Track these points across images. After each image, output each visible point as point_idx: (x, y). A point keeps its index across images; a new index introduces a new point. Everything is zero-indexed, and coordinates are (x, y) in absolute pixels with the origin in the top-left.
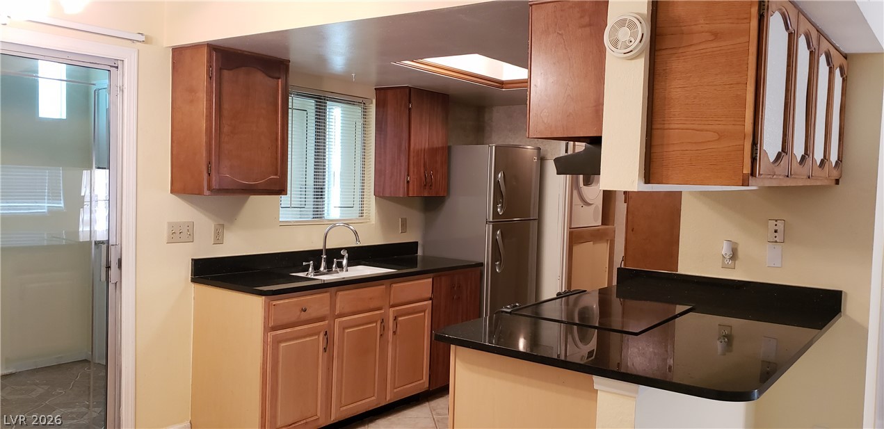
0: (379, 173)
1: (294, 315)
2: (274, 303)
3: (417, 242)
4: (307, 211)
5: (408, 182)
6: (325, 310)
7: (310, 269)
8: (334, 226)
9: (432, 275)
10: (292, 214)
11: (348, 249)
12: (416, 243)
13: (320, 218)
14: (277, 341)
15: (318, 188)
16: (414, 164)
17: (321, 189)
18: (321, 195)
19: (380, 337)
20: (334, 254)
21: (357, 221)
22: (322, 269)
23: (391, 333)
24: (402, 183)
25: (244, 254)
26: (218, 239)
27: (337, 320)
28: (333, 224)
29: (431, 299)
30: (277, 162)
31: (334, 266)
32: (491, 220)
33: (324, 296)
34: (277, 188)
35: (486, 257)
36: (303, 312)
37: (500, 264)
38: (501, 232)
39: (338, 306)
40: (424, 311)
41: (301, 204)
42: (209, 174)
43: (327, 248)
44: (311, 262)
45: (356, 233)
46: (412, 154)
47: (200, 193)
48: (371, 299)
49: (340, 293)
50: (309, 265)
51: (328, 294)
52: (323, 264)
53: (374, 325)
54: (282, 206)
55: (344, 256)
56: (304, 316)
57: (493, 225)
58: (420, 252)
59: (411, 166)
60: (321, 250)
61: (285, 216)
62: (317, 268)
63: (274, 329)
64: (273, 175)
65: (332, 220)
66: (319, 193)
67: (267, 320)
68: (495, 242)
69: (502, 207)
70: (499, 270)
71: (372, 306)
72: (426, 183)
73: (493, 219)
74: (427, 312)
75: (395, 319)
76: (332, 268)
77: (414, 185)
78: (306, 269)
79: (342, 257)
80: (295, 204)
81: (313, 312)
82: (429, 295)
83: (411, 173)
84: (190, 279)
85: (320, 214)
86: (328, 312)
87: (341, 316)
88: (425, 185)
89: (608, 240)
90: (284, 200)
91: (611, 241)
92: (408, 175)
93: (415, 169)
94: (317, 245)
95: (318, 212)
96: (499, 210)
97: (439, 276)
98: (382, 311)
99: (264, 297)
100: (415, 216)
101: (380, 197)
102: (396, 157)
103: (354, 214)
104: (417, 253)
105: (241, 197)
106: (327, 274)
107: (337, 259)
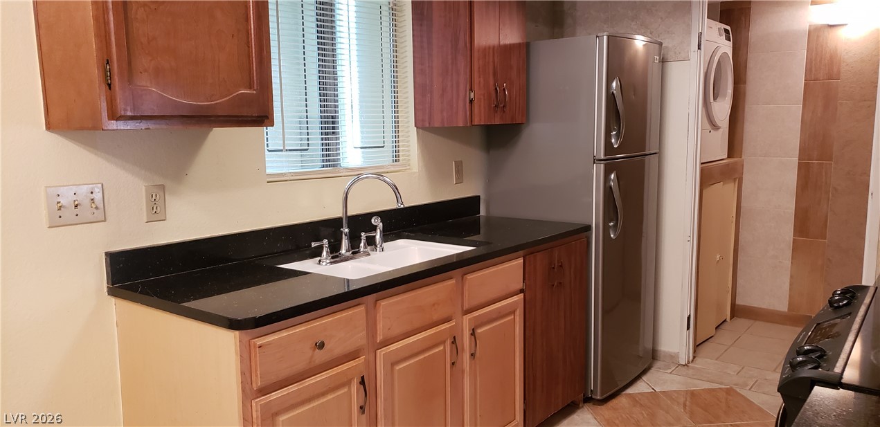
0: (421, 91)
1: (303, 356)
2: (260, 341)
3: (479, 197)
4: (311, 156)
5: (471, 101)
6: (358, 338)
7: (324, 253)
8: (359, 178)
9: (521, 253)
10: (288, 161)
11: (382, 215)
12: (477, 199)
13: (334, 166)
14: (271, 414)
15: (328, 117)
16: (479, 71)
17: (333, 117)
18: (333, 128)
19: (451, 368)
20: (360, 223)
21: (393, 169)
22: (343, 251)
23: (467, 356)
24: (461, 103)
25: (208, 235)
26: (156, 211)
27: (381, 353)
28: (358, 175)
29: (522, 291)
30: (250, 63)
31: (362, 244)
32: (602, 157)
33: (355, 314)
34: (254, 112)
35: (595, 217)
36: (317, 350)
37: (615, 226)
38: (618, 177)
39: (380, 326)
40: (513, 312)
41: (301, 145)
42: (109, 85)
43: (349, 214)
44: (325, 241)
45: (395, 189)
46: (476, 54)
47: (96, 127)
48: (434, 305)
49: (384, 303)
51: (362, 309)
52: (345, 244)
53: (441, 348)
54: (270, 148)
55: (376, 226)
56: (321, 356)
57: (605, 164)
58: (482, 212)
59: (476, 75)
60: (340, 220)
61: (275, 165)
62: (335, 249)
63: (263, 391)
64: (245, 89)
65: (352, 169)
66: (330, 125)
67: (248, 375)
68: (608, 192)
69: (618, 136)
70: (615, 235)
71: (436, 317)
72: (499, 104)
73: (605, 155)
74: (517, 313)
75: (473, 333)
76: (359, 247)
77: (480, 106)
78: (317, 253)
79: (374, 228)
80: (292, 145)
81: (336, 347)
82: (520, 285)
83: (476, 87)
84: (105, 290)
85: (334, 160)
86: (364, 342)
87: (386, 343)
88: (496, 106)
89: (735, 179)
90: (272, 134)
91: (739, 179)
92: (471, 90)
93: (482, 80)
94: (333, 210)
95: (330, 156)
96: (613, 140)
97: (532, 253)
98: (452, 323)
99: (237, 333)
100: (474, 157)
101: (425, 129)
102: (450, 62)
103: (384, 158)
104: (479, 213)
106: (352, 258)
107: (366, 232)
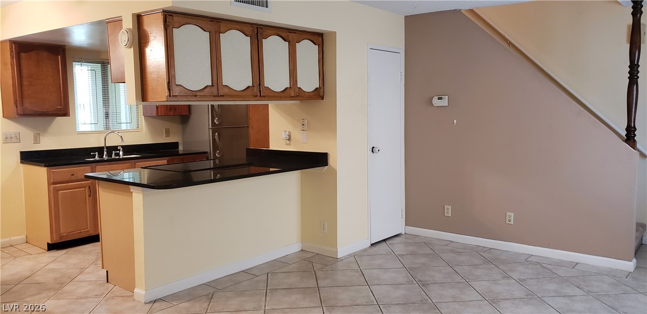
1: (67, 177)
3: (178, 143)
5: (157, 107)
7: (96, 157)
8: (108, 133)
9: (167, 158)
13: (108, 129)
14: (56, 191)
15: (106, 113)
20: (112, 149)
21: (133, 131)
22: (104, 157)
25: (55, 149)
26: (37, 141)
30: (61, 99)
31: (113, 155)
32: (211, 127)
34: (66, 113)
35: (209, 149)
36: (72, 176)
37: (219, 152)
38: (218, 134)
42: (17, 107)
43: (107, 146)
44: (97, 153)
45: (121, 137)
49: (98, 167)
50: (95, 155)
52: (105, 153)
55: (121, 150)
56: (73, 178)
57: (212, 130)
58: (181, 148)
60: (104, 147)
63: (54, 183)
64: (60, 106)
66: (107, 115)
67: (49, 179)
68: (214, 140)
69: (218, 120)
70: (219, 155)
76: (111, 156)
79: (119, 150)
81: (79, 176)
84: (20, 162)
88: (171, 109)
94: (100, 144)
95: (107, 126)
96: (215, 121)
99: (46, 168)
100: (175, 127)
101: (147, 116)
104: (178, 148)
105: (50, 118)
107: (115, 151)
